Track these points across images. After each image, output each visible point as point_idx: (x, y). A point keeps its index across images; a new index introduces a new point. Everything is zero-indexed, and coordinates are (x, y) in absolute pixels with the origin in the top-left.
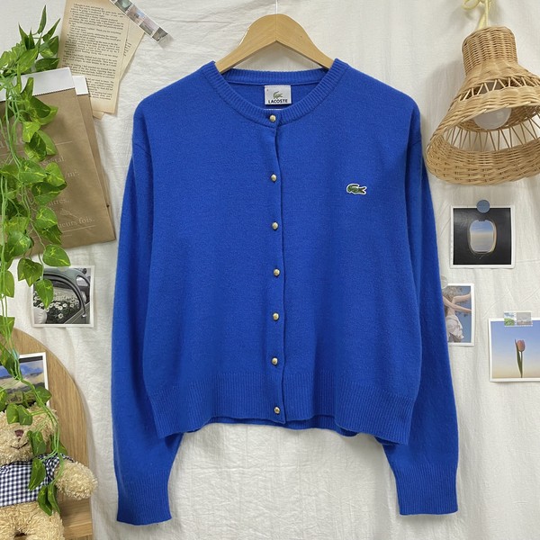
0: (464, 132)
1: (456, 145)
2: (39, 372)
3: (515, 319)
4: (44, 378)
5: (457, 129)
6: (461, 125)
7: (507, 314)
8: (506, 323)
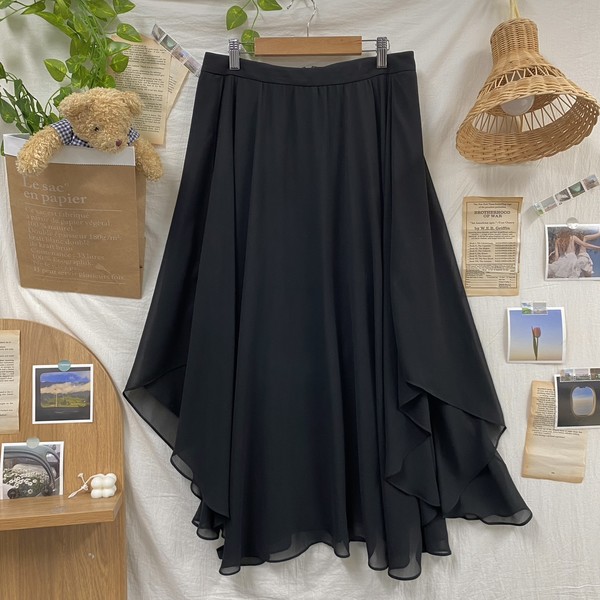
0: (492, 117)
1: (485, 130)
2: (87, 381)
3: (532, 309)
4: (91, 387)
5: (486, 115)
6: (490, 112)
7: (525, 304)
8: (523, 312)
